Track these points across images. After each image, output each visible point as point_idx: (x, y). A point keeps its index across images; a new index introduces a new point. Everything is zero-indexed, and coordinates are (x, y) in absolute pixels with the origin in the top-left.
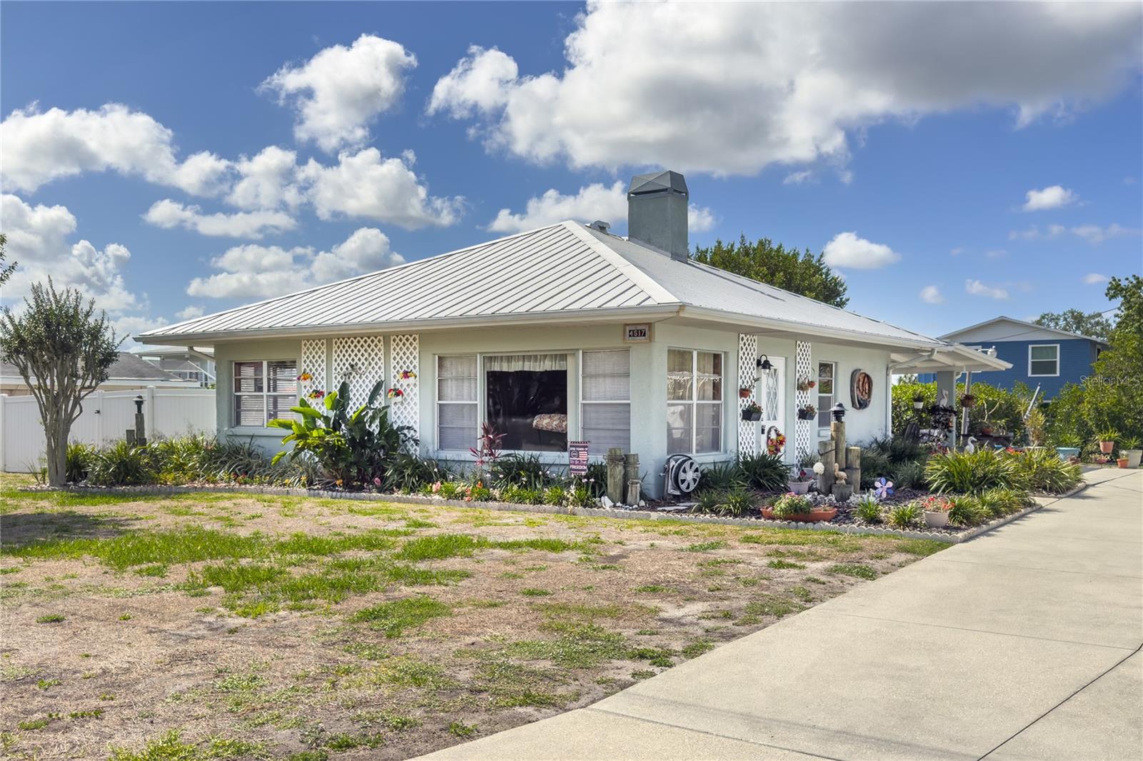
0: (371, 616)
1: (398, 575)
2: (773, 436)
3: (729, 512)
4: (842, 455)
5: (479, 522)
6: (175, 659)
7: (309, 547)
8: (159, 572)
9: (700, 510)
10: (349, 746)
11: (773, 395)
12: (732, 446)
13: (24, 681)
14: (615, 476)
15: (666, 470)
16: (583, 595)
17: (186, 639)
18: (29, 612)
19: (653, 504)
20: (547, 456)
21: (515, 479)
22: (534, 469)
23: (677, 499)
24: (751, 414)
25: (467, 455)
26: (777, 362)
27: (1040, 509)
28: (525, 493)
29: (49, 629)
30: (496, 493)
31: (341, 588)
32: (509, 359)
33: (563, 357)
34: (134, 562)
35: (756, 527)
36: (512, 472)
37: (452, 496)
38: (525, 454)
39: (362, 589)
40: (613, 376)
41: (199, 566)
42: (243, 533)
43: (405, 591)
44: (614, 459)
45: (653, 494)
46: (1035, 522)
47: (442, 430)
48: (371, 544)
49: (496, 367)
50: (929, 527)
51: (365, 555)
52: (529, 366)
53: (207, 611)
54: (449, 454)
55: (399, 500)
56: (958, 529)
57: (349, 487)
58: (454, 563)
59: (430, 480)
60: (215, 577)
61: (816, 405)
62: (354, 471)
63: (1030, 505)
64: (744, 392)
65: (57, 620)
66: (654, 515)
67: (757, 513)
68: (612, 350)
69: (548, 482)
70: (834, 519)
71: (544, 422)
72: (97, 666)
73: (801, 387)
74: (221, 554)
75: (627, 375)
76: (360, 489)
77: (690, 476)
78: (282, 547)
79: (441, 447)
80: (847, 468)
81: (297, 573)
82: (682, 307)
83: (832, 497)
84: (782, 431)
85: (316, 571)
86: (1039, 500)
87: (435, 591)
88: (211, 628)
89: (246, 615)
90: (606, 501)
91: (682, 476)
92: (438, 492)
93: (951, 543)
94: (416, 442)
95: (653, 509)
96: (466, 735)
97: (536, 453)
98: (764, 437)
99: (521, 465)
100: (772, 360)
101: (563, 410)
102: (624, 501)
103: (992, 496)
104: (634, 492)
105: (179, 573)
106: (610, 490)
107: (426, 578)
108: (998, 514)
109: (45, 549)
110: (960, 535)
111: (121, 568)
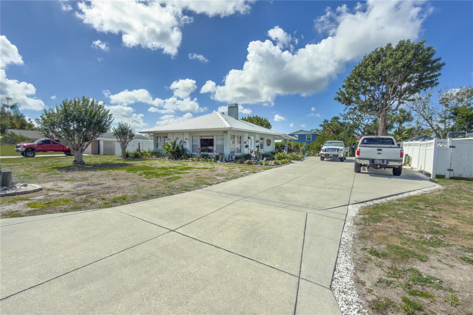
0: (168, 179)
1: (176, 173)
2: (251, 150)
3: (238, 163)
4: (259, 154)
5: (196, 165)
6: (132, 185)
7: (163, 168)
8: (135, 172)
9: (234, 163)
10: (153, 196)
11: (251, 143)
12: (243, 152)
13: (106, 188)
14: (220, 157)
15: (230, 156)
16: (206, 176)
17: (135, 182)
18: (111, 178)
19: (227, 162)
20: (210, 154)
21: (204, 157)
22: (207, 156)
23: (232, 161)
24: (247, 146)
25: (196, 153)
26: (252, 138)
27: (293, 163)
28: (205, 160)
29: (113, 181)
30: (200, 160)
31: (166, 175)
32: (204, 137)
33: (213, 136)
34: (132, 171)
35: (242, 165)
36: (203, 156)
37: (193, 160)
38: (206, 153)
39: (169, 175)
40: (221, 140)
41: (143, 171)
42: (153, 166)
43: (176, 175)
44: (220, 154)
45: (228, 160)
46: (291, 165)
47: (193, 149)
48: (174, 168)
49: (202, 138)
50: (270, 165)
51: (172, 170)
52: (207, 138)
53: (141, 178)
54: (194, 153)
55: (184, 161)
56: (274, 166)
57: (176, 159)
58: (187, 171)
59: (189, 157)
60: (144, 173)
61: (260, 145)
62: (176, 156)
63: (291, 162)
64: (245, 143)
65: (115, 179)
66: (226, 164)
67: (243, 163)
68: (221, 135)
69: (209, 158)
70: (255, 164)
71: (210, 148)
72: (118, 186)
73: (257, 142)
74: (147, 169)
75: (223, 140)
76: (178, 159)
77: (234, 157)
78: (159, 168)
79: (193, 152)
80: (260, 156)
81: (159, 172)
82: (231, 128)
83: (256, 161)
84: (253, 150)
85: (162, 172)
86: (293, 161)
87: (182, 175)
88: (141, 181)
89: (147, 179)
90: (219, 161)
91: (232, 157)
92: (191, 160)
93: (273, 168)
94: (188, 151)
95: (227, 163)
96: (173, 194)
97: (208, 153)
98: (249, 151)
99: (205, 155)
100: (251, 137)
101: (213, 145)
102: (222, 161)
103: (283, 161)
104: (224, 159)
105: (139, 172)
106: (219, 159)
107: (181, 173)
108: (284, 163)
109: (117, 169)
110: (275, 167)
111: (129, 172)
